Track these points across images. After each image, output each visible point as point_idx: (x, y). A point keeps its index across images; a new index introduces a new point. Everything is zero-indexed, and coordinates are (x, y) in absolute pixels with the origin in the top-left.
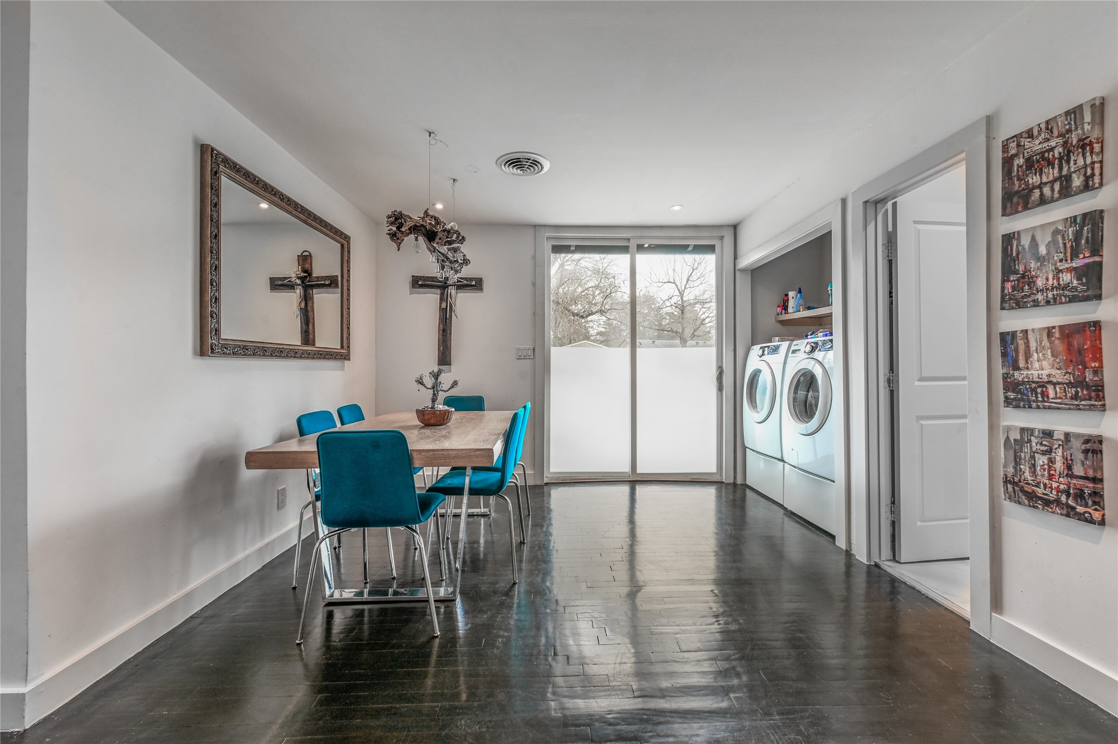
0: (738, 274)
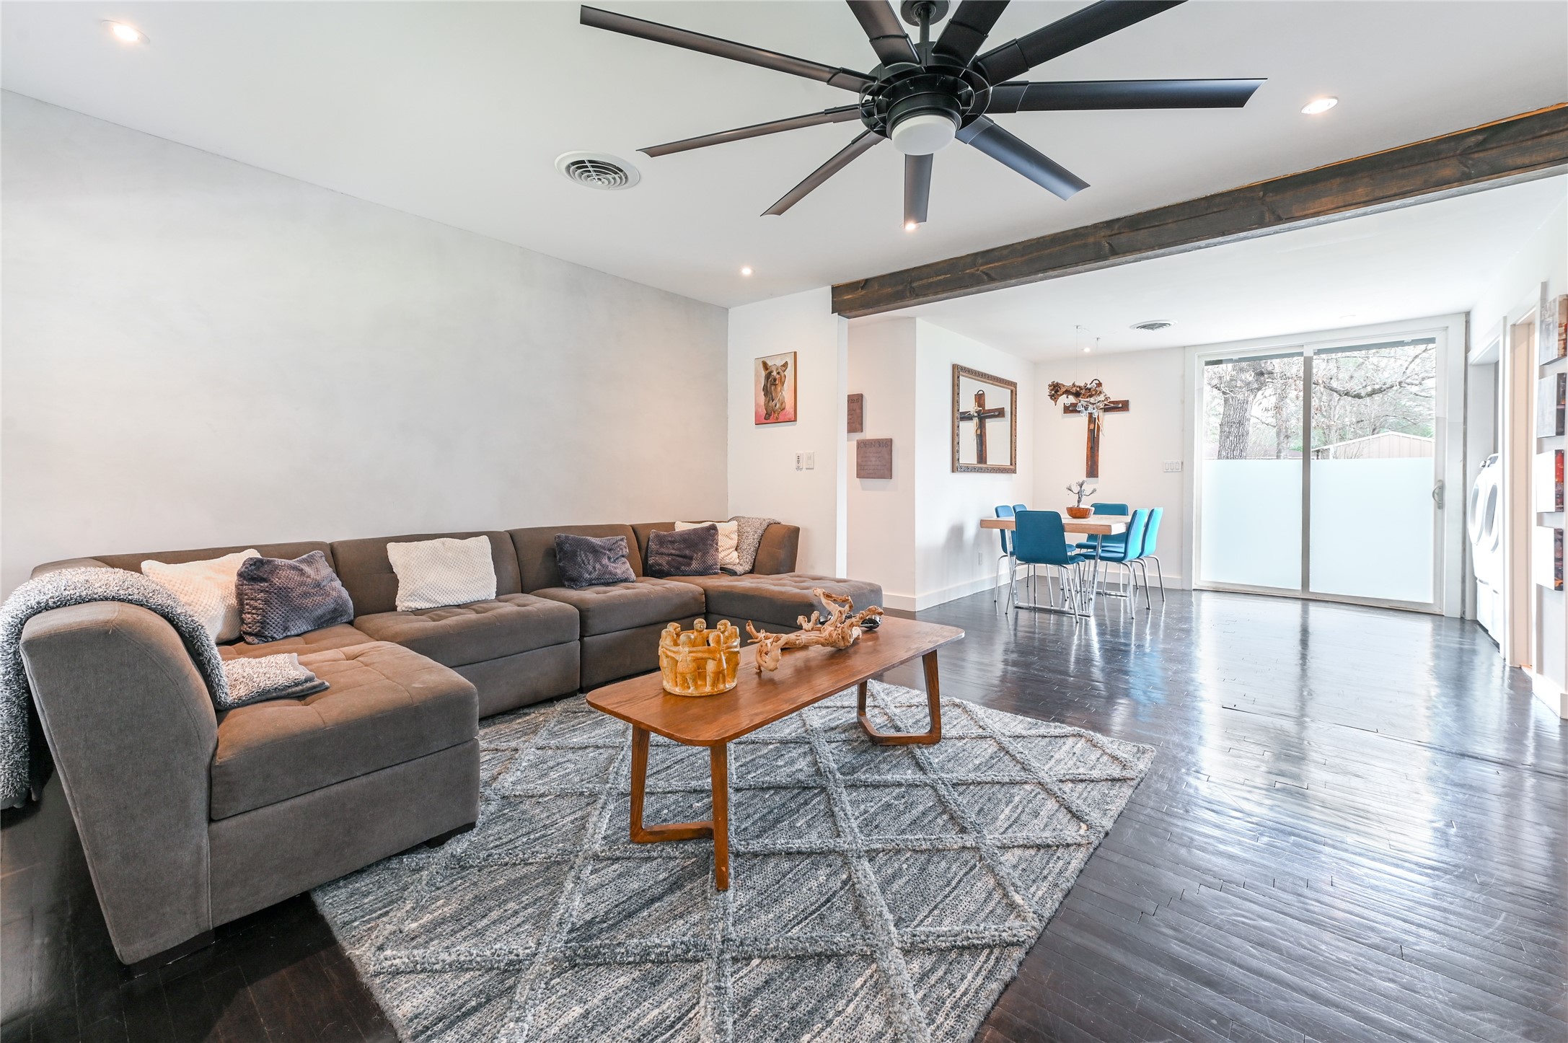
0: (1470, 369)
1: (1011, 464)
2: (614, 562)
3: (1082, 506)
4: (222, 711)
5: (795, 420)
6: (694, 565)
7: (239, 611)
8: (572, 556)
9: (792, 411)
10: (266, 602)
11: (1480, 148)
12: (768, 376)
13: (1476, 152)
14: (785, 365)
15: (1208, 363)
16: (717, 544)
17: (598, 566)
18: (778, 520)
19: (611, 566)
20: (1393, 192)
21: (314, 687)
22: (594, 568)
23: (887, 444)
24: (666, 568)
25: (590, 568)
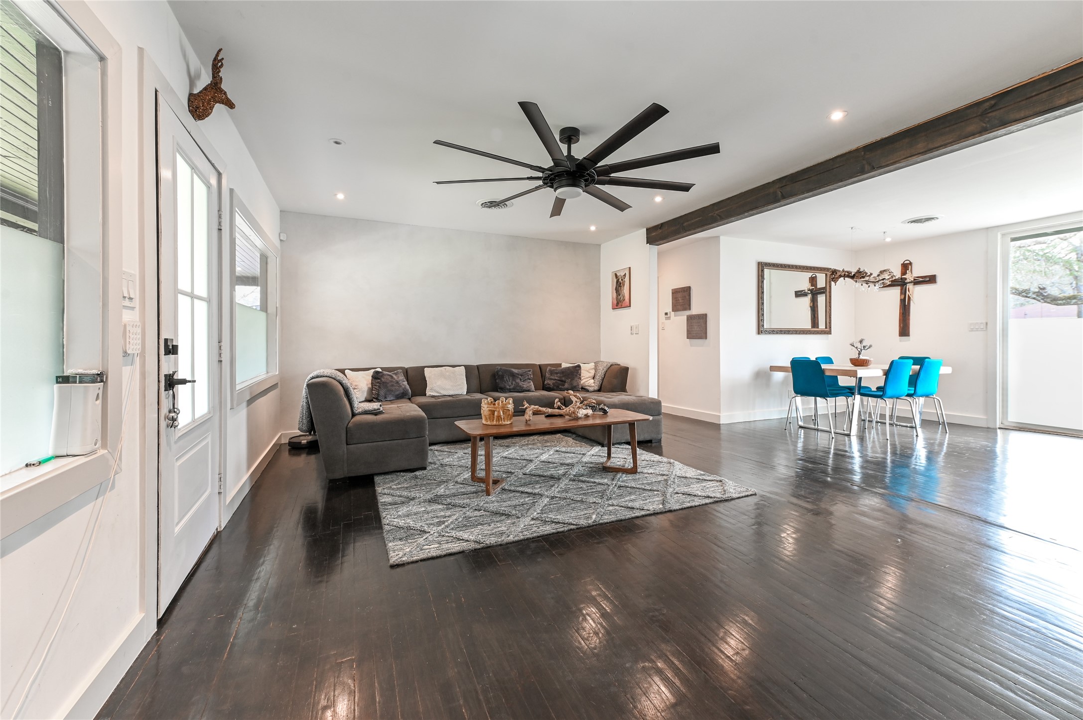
1: (826, 328)
2: (523, 381)
3: (862, 357)
4: (354, 415)
5: (630, 306)
6: (566, 385)
7: (371, 390)
8: (502, 377)
9: (628, 301)
10: (379, 387)
11: (993, 109)
12: (618, 281)
13: (990, 112)
14: (625, 275)
15: (1013, 240)
16: (580, 375)
17: (514, 383)
18: (619, 363)
19: (521, 384)
20: (939, 145)
21: (380, 412)
22: (512, 383)
23: (703, 318)
24: (552, 386)
25: (510, 383)
